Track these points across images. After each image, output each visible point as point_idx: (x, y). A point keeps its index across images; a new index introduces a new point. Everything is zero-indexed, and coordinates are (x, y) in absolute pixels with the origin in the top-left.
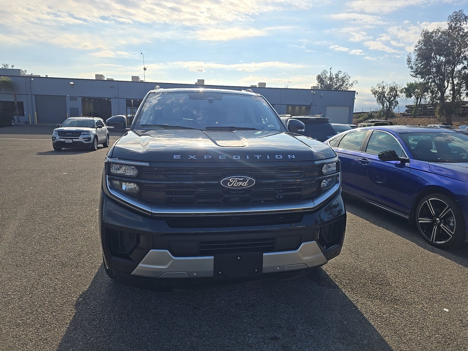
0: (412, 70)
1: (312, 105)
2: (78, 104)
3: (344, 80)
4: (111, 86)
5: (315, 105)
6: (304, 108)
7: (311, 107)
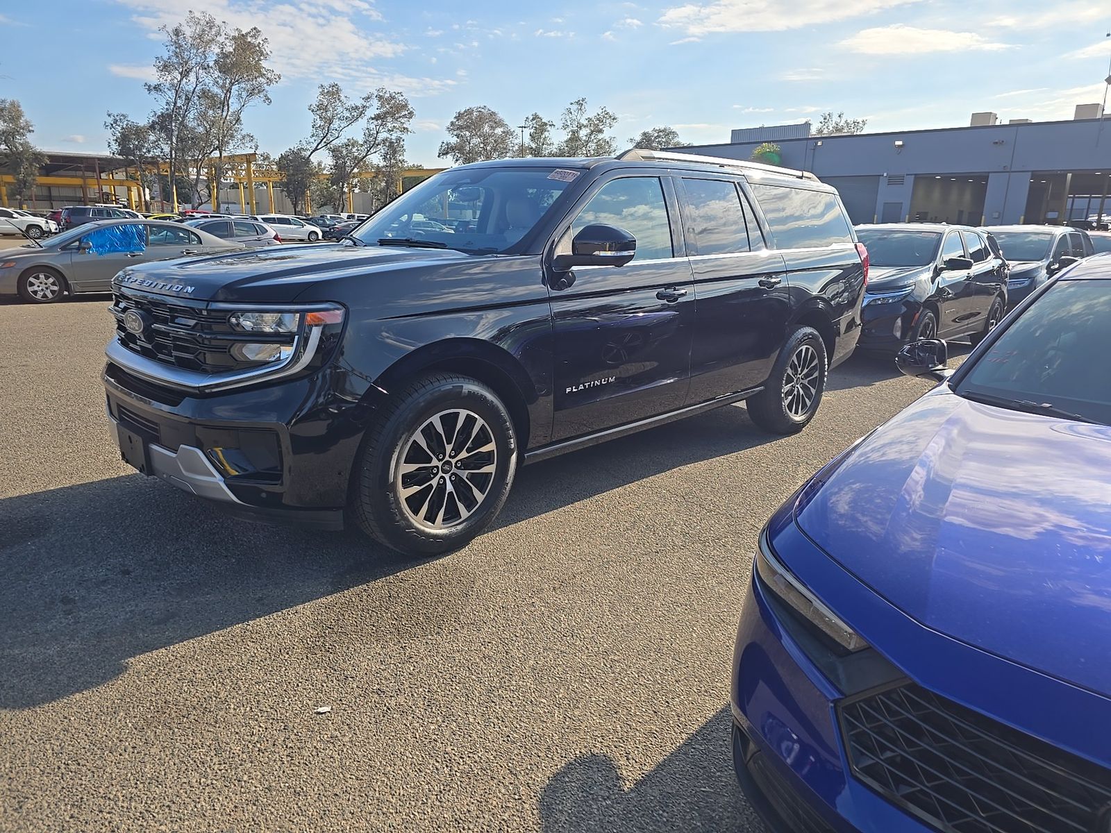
2: (903, 194)
4: (997, 141)
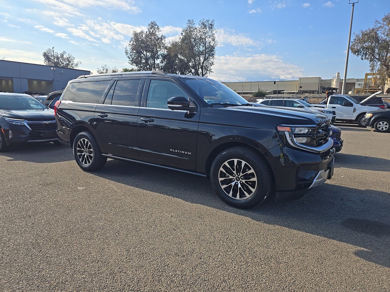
0: (130, 60)
1: (54, 80)
3: (70, 60)
5: (57, 81)
6: (43, 82)
7: (53, 82)
